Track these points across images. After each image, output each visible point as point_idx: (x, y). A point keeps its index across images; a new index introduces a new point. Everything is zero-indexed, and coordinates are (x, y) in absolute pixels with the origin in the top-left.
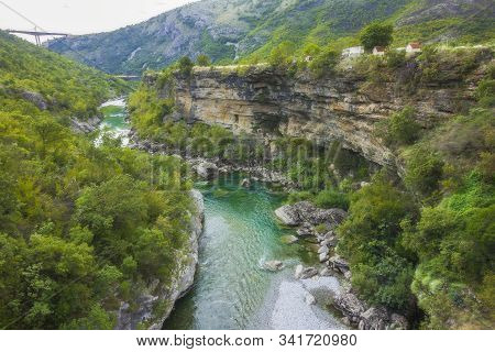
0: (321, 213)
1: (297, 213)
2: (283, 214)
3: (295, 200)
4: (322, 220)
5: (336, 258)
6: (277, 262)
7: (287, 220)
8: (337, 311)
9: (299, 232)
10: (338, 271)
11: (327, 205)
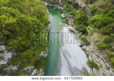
0: (70, 16)
1: (65, 15)
2: (63, 15)
3: (65, 13)
4: (70, 17)
5: (72, 24)
6: (63, 24)
7: (64, 17)
8: (72, 31)
9: (66, 19)
10: (72, 26)
11: (71, 14)
